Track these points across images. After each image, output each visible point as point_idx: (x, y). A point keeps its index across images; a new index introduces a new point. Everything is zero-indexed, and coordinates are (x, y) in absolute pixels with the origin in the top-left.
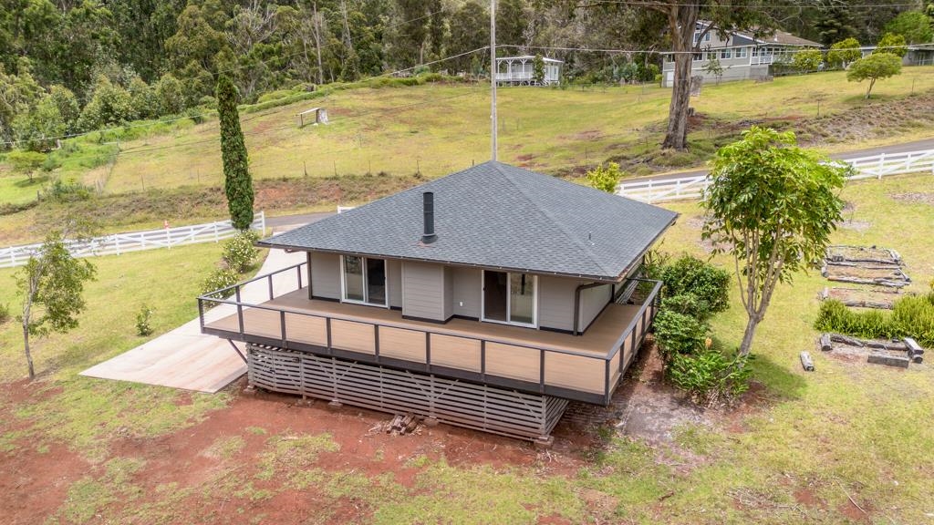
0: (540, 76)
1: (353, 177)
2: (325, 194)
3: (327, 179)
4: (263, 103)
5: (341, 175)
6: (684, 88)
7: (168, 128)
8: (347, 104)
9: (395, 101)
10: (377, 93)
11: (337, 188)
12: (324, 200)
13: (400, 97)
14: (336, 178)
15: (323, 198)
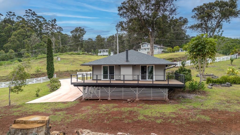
0: (110, 54)
1: (73, 71)
2: (65, 75)
3: (65, 71)
4: (39, 57)
5: (69, 70)
6: (153, 50)
7: (11, 63)
8: (63, 58)
9: (76, 57)
10: (71, 56)
11: (68, 74)
12: (65, 77)
13: (77, 56)
14: (68, 71)
15: (65, 76)
